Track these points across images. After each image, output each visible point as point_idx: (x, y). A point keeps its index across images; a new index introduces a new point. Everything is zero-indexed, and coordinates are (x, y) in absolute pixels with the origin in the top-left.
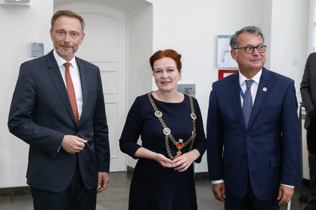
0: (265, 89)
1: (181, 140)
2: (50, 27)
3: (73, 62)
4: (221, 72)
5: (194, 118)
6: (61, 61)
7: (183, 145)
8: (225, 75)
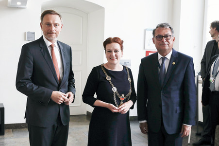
0: (174, 63)
1: (123, 95)
2: (40, 22)
3: (56, 44)
4: (147, 52)
5: (130, 81)
6: (48, 43)
7: (124, 98)
8: (150, 54)
